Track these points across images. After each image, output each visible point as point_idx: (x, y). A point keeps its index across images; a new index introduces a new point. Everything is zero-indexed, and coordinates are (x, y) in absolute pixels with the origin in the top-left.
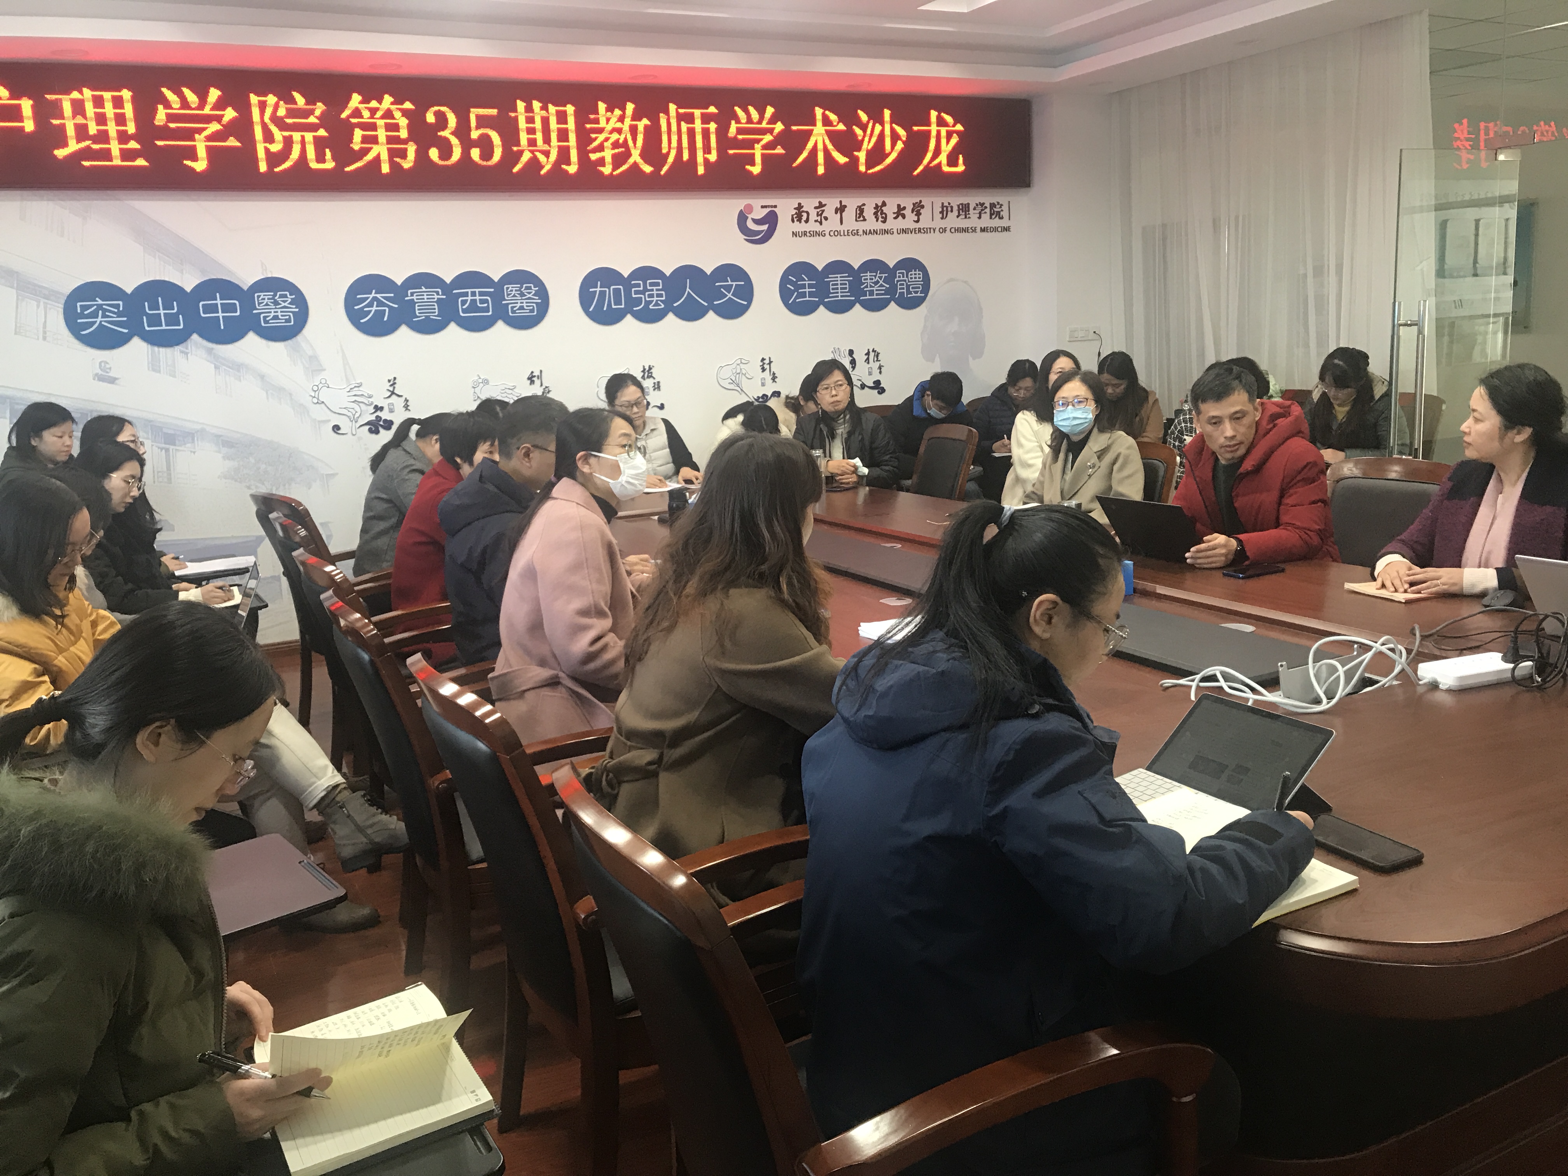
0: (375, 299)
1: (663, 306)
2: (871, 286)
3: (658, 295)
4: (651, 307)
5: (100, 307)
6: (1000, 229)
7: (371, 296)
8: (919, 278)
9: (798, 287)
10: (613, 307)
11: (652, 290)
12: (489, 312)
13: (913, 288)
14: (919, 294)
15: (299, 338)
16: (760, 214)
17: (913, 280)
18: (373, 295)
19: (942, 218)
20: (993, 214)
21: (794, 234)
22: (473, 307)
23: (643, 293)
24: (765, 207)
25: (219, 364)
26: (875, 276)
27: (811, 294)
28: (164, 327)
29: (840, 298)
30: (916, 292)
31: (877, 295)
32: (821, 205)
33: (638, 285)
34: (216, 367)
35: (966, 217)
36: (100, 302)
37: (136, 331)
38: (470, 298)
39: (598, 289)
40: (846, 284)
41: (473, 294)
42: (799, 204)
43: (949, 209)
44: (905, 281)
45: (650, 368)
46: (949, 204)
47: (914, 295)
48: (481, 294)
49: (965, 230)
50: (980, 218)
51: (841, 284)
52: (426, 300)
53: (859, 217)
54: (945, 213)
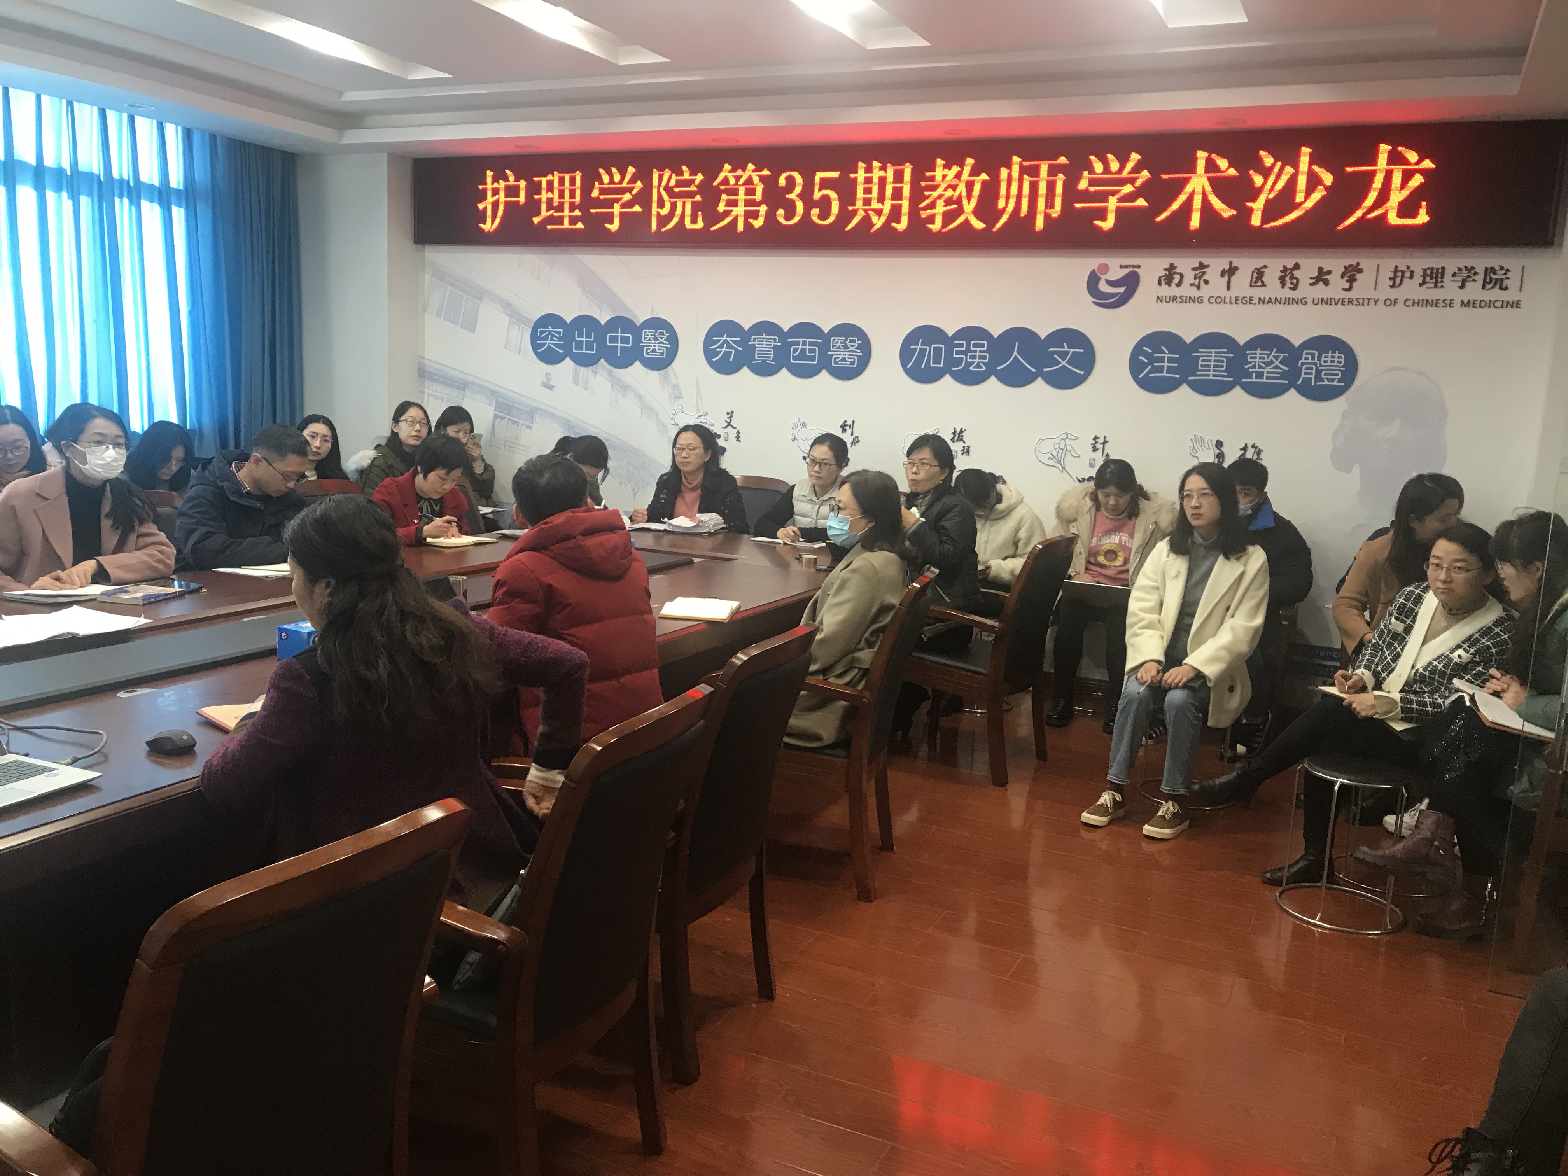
0: (726, 341)
1: (985, 368)
2: (1260, 367)
3: (981, 357)
4: (971, 368)
5: (550, 332)
6: (1499, 304)
7: (723, 339)
8: (1339, 362)
9: (1152, 360)
10: (932, 365)
11: (976, 351)
12: (815, 361)
13: (1325, 374)
14: (1335, 383)
15: (669, 368)
16: (1116, 274)
17: (1329, 364)
18: (725, 338)
19: (1392, 287)
20: (1489, 283)
21: (1159, 299)
22: (802, 355)
23: (965, 353)
24: (1126, 267)
25: (616, 383)
26: (1269, 355)
27: (1170, 370)
28: (584, 351)
29: (1211, 377)
30: (1333, 380)
31: (1268, 378)
32: (1202, 266)
33: (961, 345)
34: (613, 386)
35: (1436, 286)
36: (551, 329)
37: (568, 353)
38: (800, 347)
39: (919, 347)
40: (1223, 362)
41: (804, 343)
42: (1172, 265)
43: (1408, 274)
44: (1315, 364)
45: (961, 431)
46: (1408, 267)
47: (1326, 383)
48: (811, 344)
49: (1435, 303)
50: (1462, 287)
51: (1215, 361)
52: (764, 346)
53: (1256, 282)
54: (1398, 280)
